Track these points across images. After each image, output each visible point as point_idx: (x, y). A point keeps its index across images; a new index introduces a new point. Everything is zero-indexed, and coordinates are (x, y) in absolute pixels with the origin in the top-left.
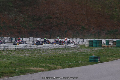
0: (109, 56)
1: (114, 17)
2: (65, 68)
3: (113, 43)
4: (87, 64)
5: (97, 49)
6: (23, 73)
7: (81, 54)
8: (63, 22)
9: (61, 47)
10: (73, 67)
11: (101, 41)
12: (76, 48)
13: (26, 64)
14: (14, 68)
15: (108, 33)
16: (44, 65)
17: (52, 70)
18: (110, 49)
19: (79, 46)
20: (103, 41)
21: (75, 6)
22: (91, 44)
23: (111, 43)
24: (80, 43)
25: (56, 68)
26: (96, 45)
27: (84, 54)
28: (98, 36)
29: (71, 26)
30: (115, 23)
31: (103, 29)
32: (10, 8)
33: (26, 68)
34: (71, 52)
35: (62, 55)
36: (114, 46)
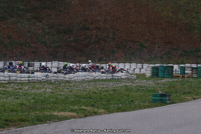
0: (185, 93)
1: (194, 28)
2: (112, 112)
3: (192, 70)
4: (148, 107)
5: (165, 80)
6: (42, 121)
7: (139, 88)
8: (108, 36)
9: (105, 78)
10: (124, 111)
11: (172, 67)
12: (131, 79)
13: (46, 106)
14: (27, 113)
15: (184, 53)
16: (76, 107)
17: (90, 115)
18: (188, 81)
19: (135, 76)
20: (176, 67)
21: (129, 8)
22: (155, 72)
23: (188, 71)
24: (137, 71)
25: (96, 113)
26: (163, 74)
27: (144, 90)
28: (167, 59)
29: (122, 42)
30: (196, 37)
31: (175, 47)
32: (20, 12)
33: (47, 113)
34: (122, 87)
35: (107, 91)
36: (194, 76)
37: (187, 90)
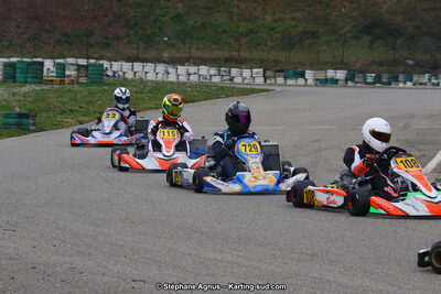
0: (64, 112)
3: (78, 70)
5: (26, 89)
11: (42, 64)
15: (63, 39)
18: (69, 90)
20: (48, 64)
22: (10, 73)
23: (70, 72)
26: (23, 75)
28: (31, 50)
30: (86, 8)
31: (48, 27)
36: (81, 80)
37: (68, 107)
